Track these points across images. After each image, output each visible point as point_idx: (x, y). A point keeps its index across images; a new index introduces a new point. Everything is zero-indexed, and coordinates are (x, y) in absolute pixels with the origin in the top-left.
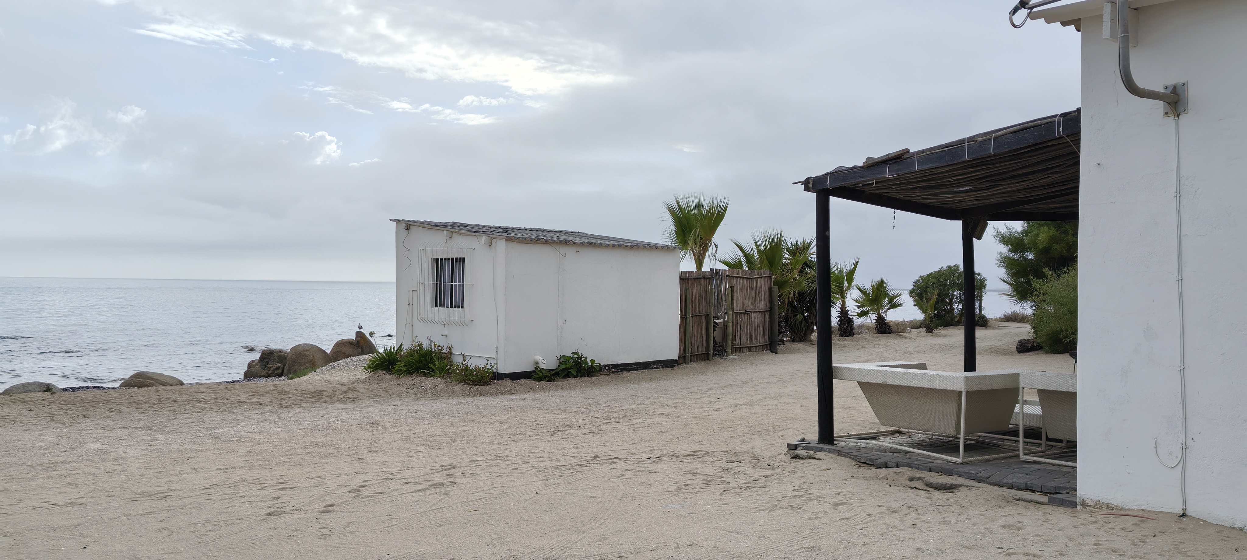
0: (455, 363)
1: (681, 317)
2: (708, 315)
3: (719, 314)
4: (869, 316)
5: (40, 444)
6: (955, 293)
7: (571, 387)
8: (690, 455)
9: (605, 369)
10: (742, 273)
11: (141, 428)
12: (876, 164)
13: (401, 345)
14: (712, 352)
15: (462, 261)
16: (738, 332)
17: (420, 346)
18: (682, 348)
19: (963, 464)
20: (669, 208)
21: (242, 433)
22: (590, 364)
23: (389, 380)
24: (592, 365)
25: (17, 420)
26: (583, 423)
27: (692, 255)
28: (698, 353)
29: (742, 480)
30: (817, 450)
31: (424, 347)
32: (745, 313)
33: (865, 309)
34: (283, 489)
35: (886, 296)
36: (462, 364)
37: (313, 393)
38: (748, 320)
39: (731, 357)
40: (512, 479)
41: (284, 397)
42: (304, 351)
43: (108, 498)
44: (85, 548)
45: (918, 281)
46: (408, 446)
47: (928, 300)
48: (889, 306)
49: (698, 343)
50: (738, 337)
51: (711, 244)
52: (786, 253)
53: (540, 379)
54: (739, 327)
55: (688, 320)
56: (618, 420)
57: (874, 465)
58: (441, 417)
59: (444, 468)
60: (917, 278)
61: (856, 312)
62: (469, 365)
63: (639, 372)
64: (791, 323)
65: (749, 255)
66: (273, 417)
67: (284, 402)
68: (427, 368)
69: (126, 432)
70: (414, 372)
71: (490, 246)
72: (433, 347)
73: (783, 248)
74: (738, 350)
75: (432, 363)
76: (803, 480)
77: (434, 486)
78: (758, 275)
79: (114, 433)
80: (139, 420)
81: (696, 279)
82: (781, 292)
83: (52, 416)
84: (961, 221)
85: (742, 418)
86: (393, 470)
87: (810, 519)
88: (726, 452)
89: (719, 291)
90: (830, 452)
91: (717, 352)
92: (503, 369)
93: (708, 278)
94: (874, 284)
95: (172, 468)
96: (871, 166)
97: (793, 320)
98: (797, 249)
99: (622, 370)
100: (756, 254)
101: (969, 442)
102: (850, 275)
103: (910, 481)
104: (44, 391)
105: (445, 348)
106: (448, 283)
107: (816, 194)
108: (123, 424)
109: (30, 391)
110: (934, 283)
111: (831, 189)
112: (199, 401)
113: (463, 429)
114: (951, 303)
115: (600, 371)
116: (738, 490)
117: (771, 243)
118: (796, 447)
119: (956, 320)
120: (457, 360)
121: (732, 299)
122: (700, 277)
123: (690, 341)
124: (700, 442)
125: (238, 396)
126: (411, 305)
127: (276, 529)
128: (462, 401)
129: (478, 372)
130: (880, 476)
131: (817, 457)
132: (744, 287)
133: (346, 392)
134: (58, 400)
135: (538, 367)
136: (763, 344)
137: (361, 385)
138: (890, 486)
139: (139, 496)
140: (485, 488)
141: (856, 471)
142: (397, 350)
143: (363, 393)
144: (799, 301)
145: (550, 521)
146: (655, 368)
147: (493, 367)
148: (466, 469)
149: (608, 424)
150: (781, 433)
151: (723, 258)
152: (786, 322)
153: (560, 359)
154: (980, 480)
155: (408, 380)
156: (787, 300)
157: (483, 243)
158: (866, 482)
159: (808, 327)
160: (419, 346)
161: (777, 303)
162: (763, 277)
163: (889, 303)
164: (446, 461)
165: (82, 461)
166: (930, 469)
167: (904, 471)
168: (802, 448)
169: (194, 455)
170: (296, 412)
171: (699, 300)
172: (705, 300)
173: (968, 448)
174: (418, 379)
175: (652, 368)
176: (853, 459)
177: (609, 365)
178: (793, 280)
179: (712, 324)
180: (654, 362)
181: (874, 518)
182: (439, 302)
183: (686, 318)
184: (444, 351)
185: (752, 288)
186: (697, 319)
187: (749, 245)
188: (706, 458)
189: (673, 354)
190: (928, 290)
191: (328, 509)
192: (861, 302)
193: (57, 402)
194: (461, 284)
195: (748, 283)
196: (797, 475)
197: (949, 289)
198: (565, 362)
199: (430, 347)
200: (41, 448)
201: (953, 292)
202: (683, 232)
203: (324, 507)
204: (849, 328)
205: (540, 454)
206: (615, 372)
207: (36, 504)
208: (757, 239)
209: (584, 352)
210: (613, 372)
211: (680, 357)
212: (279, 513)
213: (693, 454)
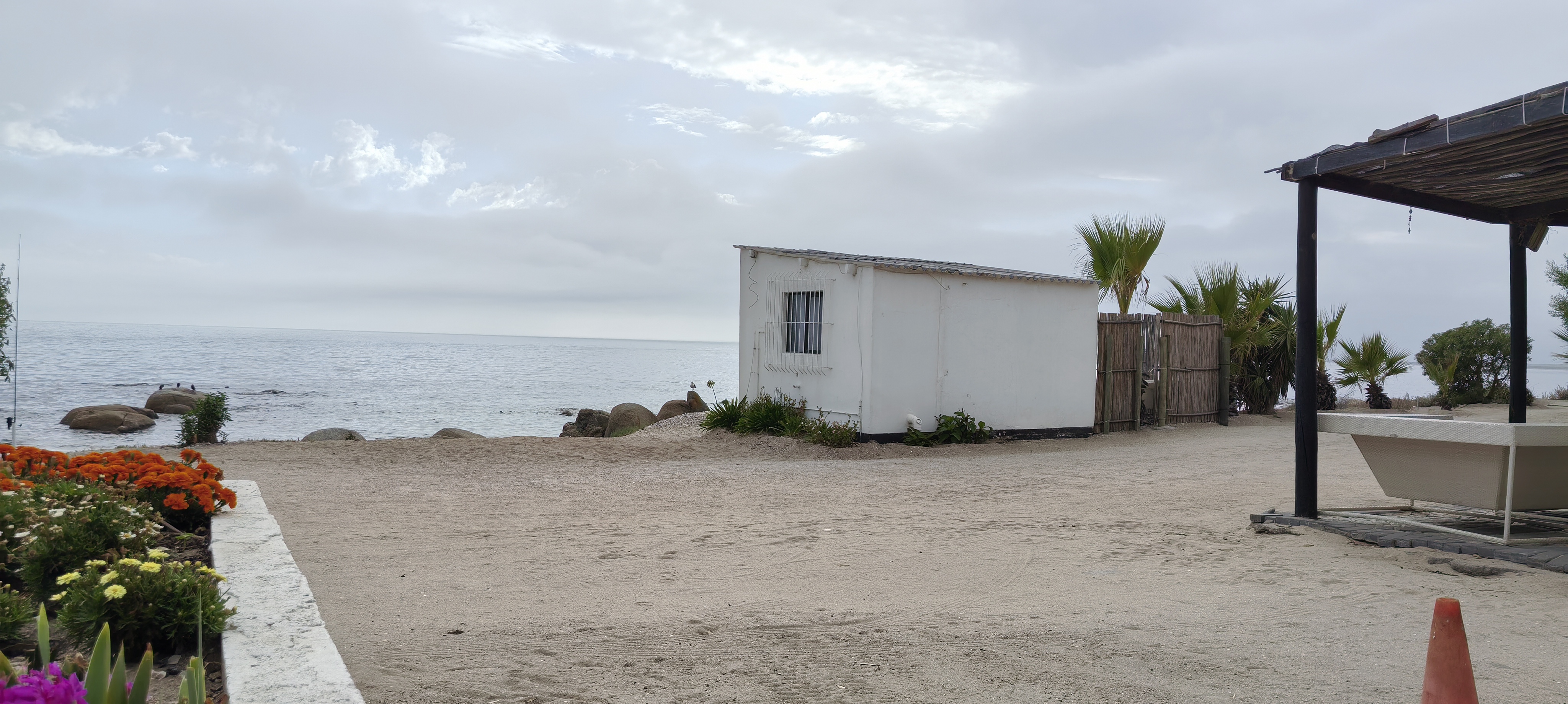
0: (810, 419)
1: (1098, 373)
2: (1135, 371)
3: (1150, 371)
4: (1359, 384)
5: (346, 485)
6: (1485, 358)
7: (954, 454)
8: (1116, 526)
9: (998, 435)
10: (1181, 319)
11: (453, 475)
12: (1387, 139)
13: (745, 398)
14: (1139, 419)
15: (819, 295)
16: (1175, 396)
17: (768, 399)
18: (1100, 413)
19: (1507, 545)
20: (1084, 234)
21: (565, 484)
22: (978, 428)
23: (731, 439)
24: (980, 429)
25: (321, 463)
26: (973, 490)
27: (1115, 293)
28: (1120, 421)
29: (1189, 552)
30: (1292, 523)
31: (773, 400)
32: (1185, 371)
33: (1352, 374)
34: (616, 535)
35: (1383, 358)
36: (819, 420)
37: (642, 449)
38: (1189, 381)
39: (1165, 427)
40: (888, 538)
41: (609, 452)
42: (628, 411)
43: (425, 535)
44: (403, 576)
45: (1430, 340)
46: (757, 503)
47: (1445, 366)
48: (1387, 371)
49: (1121, 406)
50: (1175, 402)
51: (1141, 279)
52: (1241, 296)
53: (914, 443)
54: (1176, 389)
55: (1108, 376)
56: (1018, 489)
57: (1376, 544)
58: (795, 478)
59: (802, 524)
60: (1429, 336)
61: (1339, 379)
62: (827, 422)
63: (1042, 441)
64: (1247, 388)
65: (1191, 297)
66: (598, 471)
67: (609, 457)
68: (776, 425)
69: (437, 478)
70: (760, 430)
71: (854, 275)
72: (783, 400)
73: (1238, 290)
74: (1175, 419)
75: (782, 420)
76: (1274, 556)
77: (794, 539)
78: (1203, 321)
79: (424, 478)
80: (451, 467)
81: (1119, 323)
82: (1234, 347)
83: (357, 460)
84: (1508, 226)
85: (1185, 492)
86: (742, 524)
87: (1290, 594)
88: (1164, 525)
89: (1149, 343)
90: (1311, 526)
91: (1146, 421)
92: (869, 427)
93: (1135, 323)
94: (1366, 341)
95: (491, 512)
96: (1379, 142)
97: (1250, 385)
98: (1257, 290)
99: (1020, 438)
100: (1200, 297)
101: (1516, 523)
102: (1332, 328)
103: (1431, 564)
104: (347, 439)
105: (797, 401)
106: (802, 322)
107: (1298, 184)
108: (434, 470)
109: (331, 439)
110: (1453, 344)
111: (1320, 175)
112: (514, 452)
113: (823, 489)
114: (1478, 373)
115: (991, 437)
116: (1185, 561)
117: (1220, 280)
118: (1263, 519)
119: (1486, 395)
120: (812, 416)
121: (1168, 352)
122: (1125, 321)
123: (1110, 404)
124: (1130, 514)
125: (557, 449)
126: (757, 350)
127: (612, 571)
128: (819, 462)
129: (838, 430)
130: (1387, 556)
131: (1293, 531)
132: (1184, 337)
133: (681, 450)
134: (362, 446)
135: (913, 428)
136: (1209, 413)
137: (697, 444)
138: (1402, 568)
139: (457, 534)
140: (855, 544)
141: (1350, 549)
142: (741, 403)
143: (700, 452)
144: (1259, 359)
145: (941, 580)
146: (1063, 437)
147: (856, 425)
148: (830, 526)
149: (1006, 492)
150: (1240, 508)
151: (1155, 300)
152: (1240, 387)
153: (940, 420)
154: (1534, 565)
155: (753, 439)
156: (1242, 358)
157: (846, 272)
158: (1367, 562)
159: (1271, 394)
160: (766, 399)
161: (1227, 358)
162: (1210, 324)
163: (1388, 367)
164: (803, 518)
165: (393, 501)
166: (1460, 549)
167: (1421, 551)
168: (1272, 521)
169: (513, 501)
170: (624, 467)
171: (1123, 351)
172: (1131, 351)
173: (1514, 530)
174: (765, 438)
175: (1060, 437)
176: (1346, 535)
177: (1003, 430)
178: (1252, 330)
179: (1141, 383)
180: (1062, 430)
181: (1381, 597)
182: (790, 346)
183: (1105, 374)
184: (796, 406)
185: (1194, 339)
186: (1120, 377)
187: (1190, 283)
188: (1138, 529)
189: (1087, 419)
190: (1445, 353)
191: (670, 555)
192: (1347, 365)
193: (362, 448)
194: (818, 323)
195: (1190, 332)
196: (1265, 550)
197: (1475, 353)
198: (946, 424)
199: (779, 400)
200: (347, 488)
201: (1482, 357)
202: (1103, 262)
203: (665, 554)
204: (1330, 399)
205: (920, 517)
206: (1010, 440)
207: (349, 536)
208: (1201, 275)
209: (970, 412)
210: (1007, 439)
211: (1096, 424)
212: (615, 556)
213: (1121, 525)
